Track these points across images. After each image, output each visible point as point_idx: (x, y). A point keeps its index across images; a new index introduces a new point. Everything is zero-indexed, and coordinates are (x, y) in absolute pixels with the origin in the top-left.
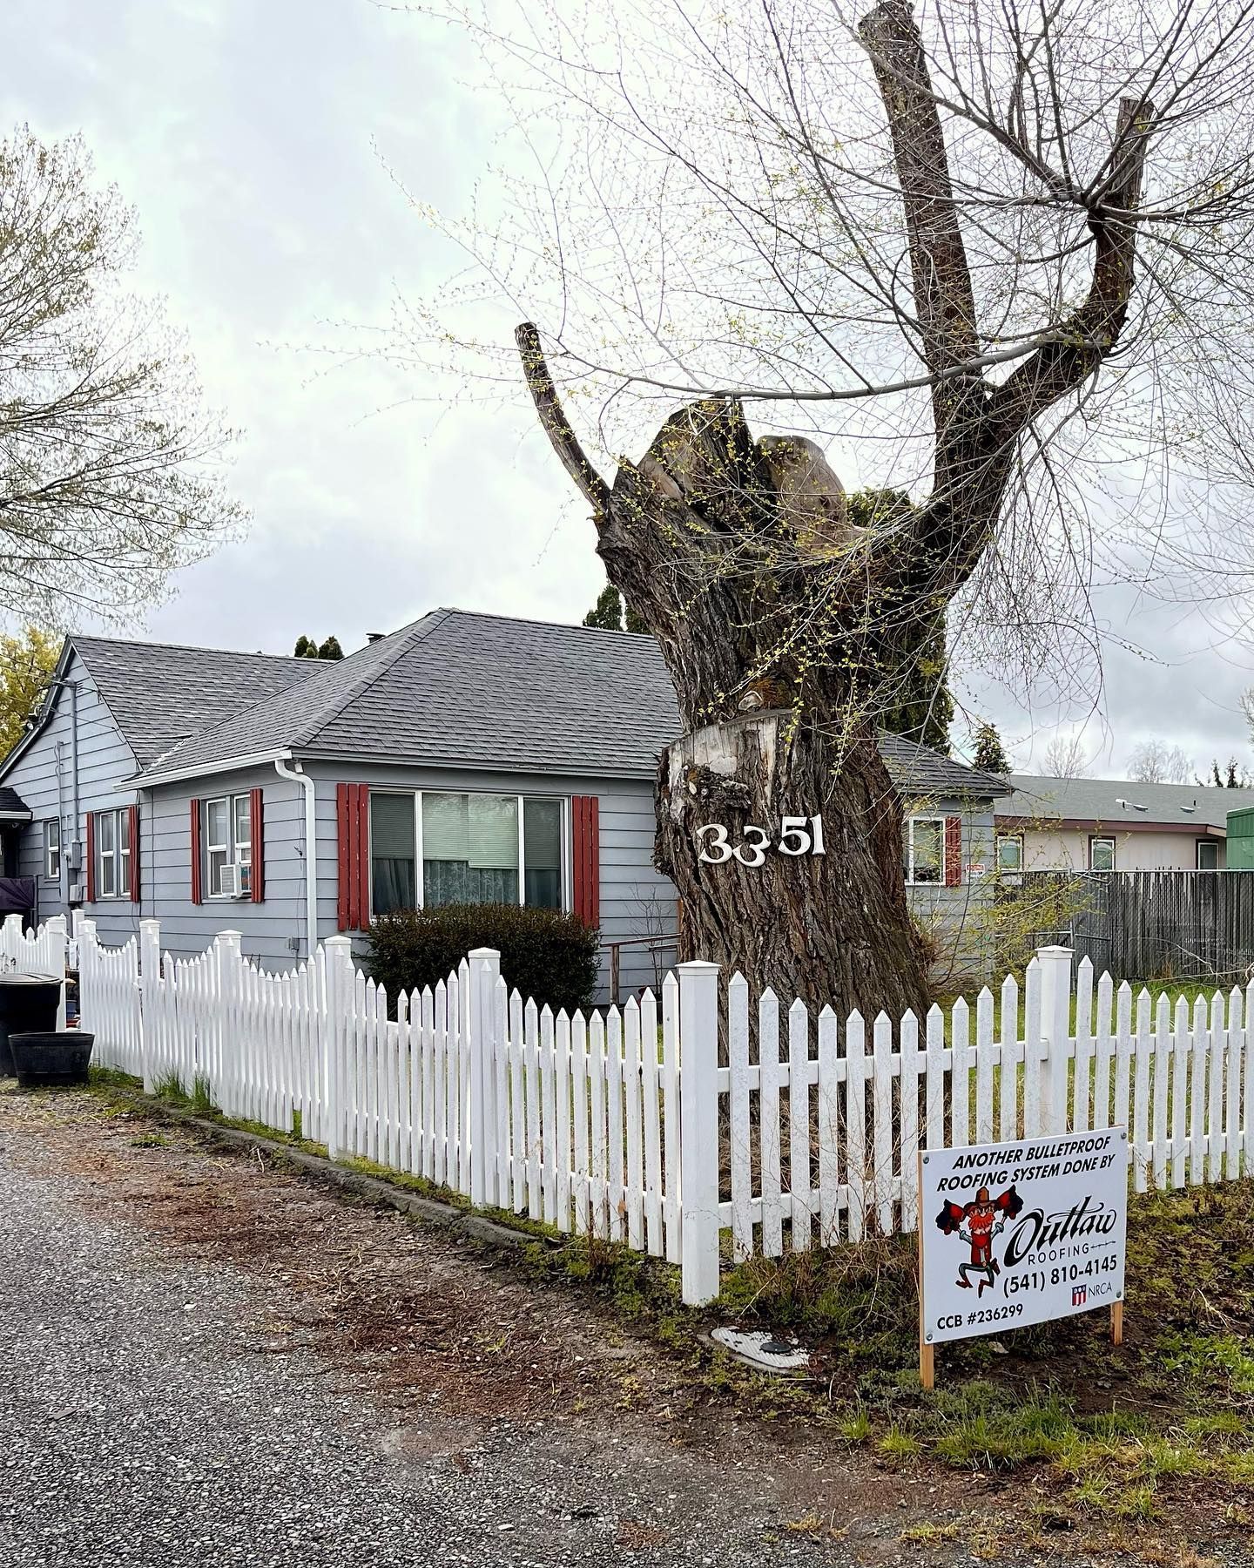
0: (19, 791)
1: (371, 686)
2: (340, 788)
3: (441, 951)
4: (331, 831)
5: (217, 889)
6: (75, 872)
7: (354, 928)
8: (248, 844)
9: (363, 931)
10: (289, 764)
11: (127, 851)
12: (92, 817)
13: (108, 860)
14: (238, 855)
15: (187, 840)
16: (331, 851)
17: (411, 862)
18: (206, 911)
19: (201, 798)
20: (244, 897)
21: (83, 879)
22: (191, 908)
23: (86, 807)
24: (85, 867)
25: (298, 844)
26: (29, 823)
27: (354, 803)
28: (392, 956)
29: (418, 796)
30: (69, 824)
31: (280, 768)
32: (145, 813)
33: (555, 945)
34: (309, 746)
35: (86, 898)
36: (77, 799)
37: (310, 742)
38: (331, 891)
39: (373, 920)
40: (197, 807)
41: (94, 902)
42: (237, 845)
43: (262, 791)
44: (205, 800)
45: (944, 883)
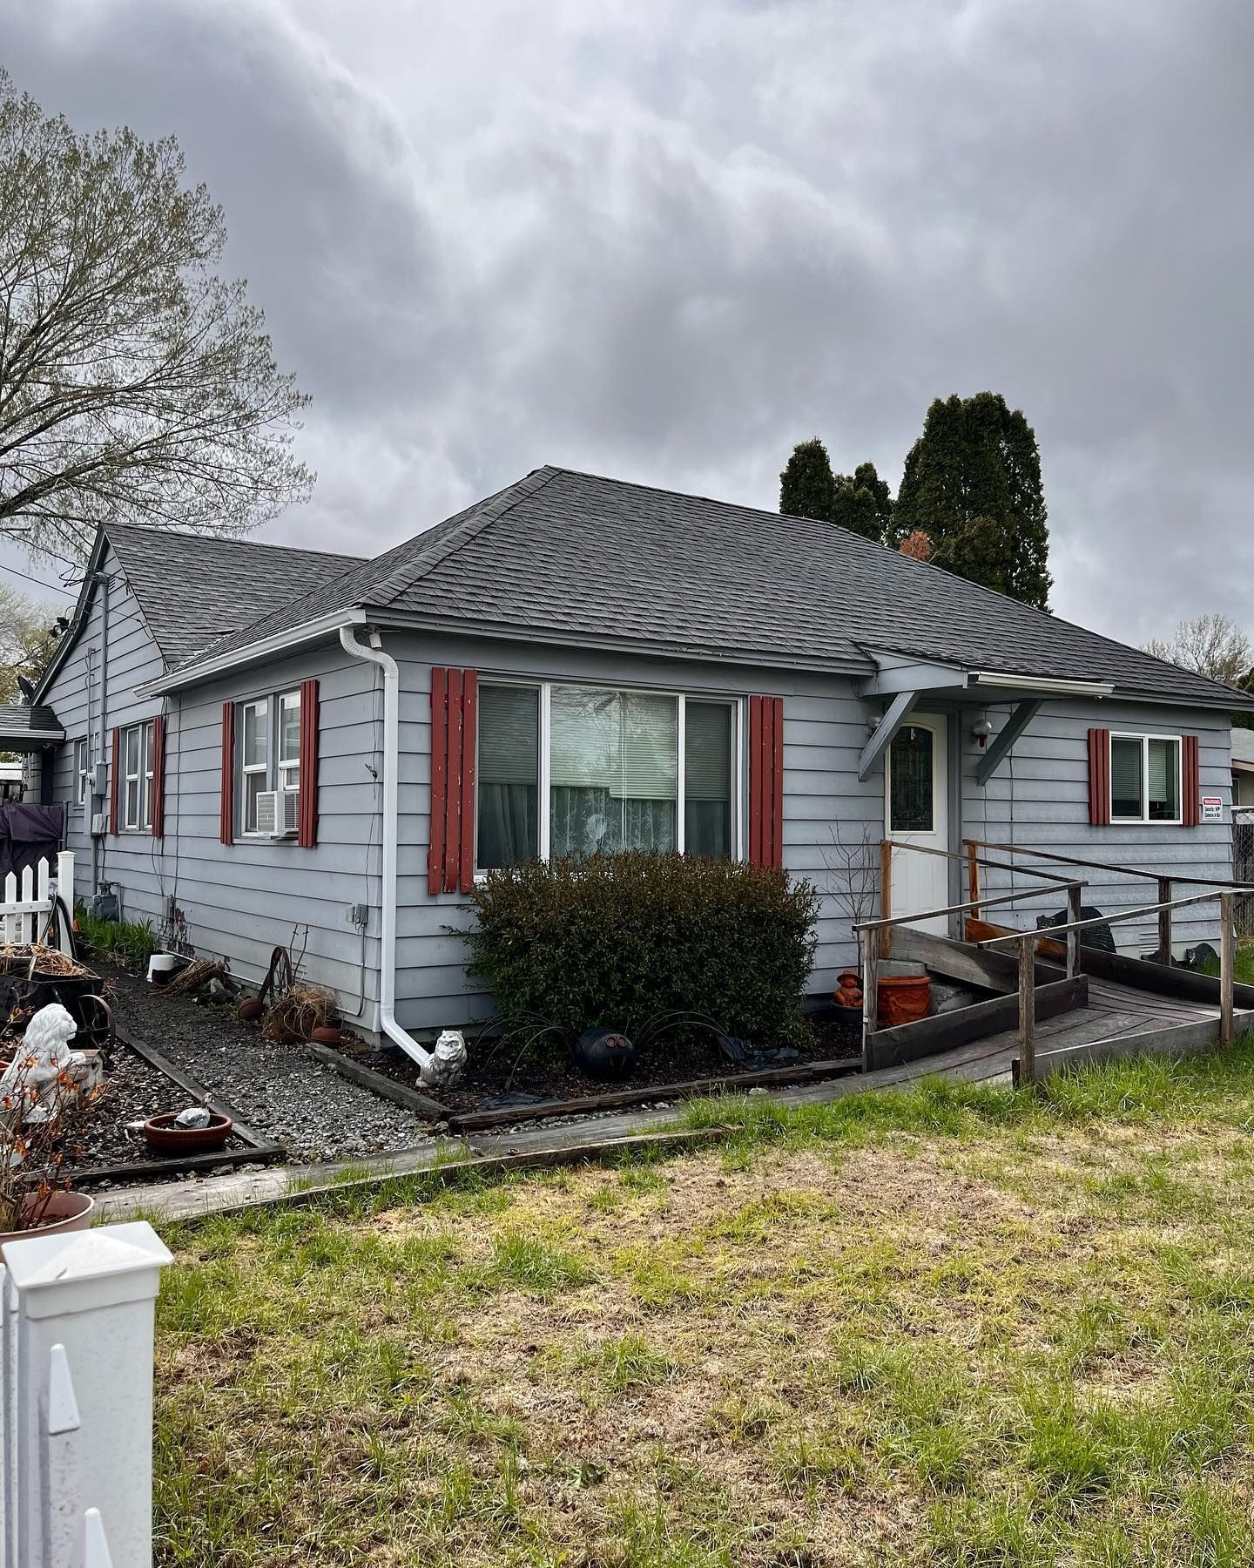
0: (57, 709)
1: (474, 538)
2: (435, 674)
3: (596, 934)
4: (420, 740)
5: (252, 826)
6: (99, 799)
7: (450, 889)
8: (296, 762)
9: (465, 894)
10: (361, 634)
11: (151, 774)
12: (120, 732)
13: (133, 784)
14: (283, 778)
15: (216, 758)
16: (420, 771)
17: (533, 790)
18: (239, 854)
19: (236, 700)
20: (289, 838)
21: (107, 808)
22: (218, 850)
23: (115, 721)
24: (109, 795)
25: (369, 760)
26: (63, 743)
27: (455, 698)
28: (516, 940)
29: (546, 691)
30: (97, 743)
31: (347, 641)
32: (172, 727)
33: (758, 920)
34: (394, 606)
35: (108, 831)
36: (105, 714)
37: (394, 600)
38: (419, 832)
39: (480, 878)
40: (232, 712)
41: (117, 835)
42: (282, 764)
43: (317, 684)
44: (241, 704)
45: (1180, 822)
